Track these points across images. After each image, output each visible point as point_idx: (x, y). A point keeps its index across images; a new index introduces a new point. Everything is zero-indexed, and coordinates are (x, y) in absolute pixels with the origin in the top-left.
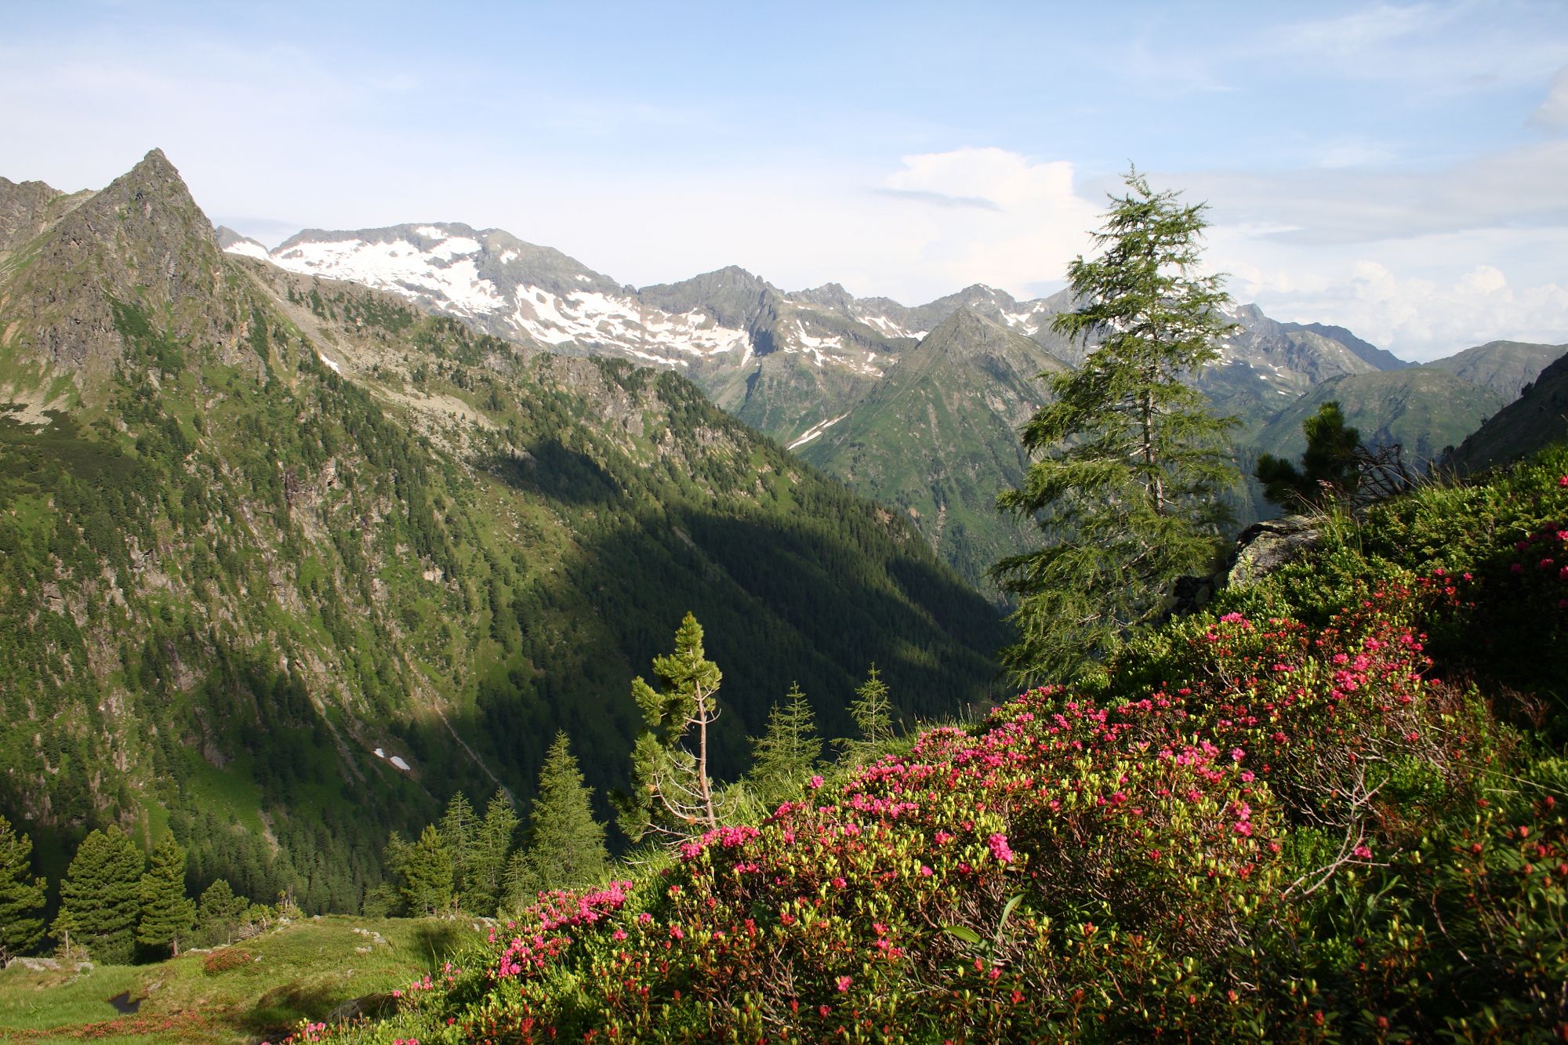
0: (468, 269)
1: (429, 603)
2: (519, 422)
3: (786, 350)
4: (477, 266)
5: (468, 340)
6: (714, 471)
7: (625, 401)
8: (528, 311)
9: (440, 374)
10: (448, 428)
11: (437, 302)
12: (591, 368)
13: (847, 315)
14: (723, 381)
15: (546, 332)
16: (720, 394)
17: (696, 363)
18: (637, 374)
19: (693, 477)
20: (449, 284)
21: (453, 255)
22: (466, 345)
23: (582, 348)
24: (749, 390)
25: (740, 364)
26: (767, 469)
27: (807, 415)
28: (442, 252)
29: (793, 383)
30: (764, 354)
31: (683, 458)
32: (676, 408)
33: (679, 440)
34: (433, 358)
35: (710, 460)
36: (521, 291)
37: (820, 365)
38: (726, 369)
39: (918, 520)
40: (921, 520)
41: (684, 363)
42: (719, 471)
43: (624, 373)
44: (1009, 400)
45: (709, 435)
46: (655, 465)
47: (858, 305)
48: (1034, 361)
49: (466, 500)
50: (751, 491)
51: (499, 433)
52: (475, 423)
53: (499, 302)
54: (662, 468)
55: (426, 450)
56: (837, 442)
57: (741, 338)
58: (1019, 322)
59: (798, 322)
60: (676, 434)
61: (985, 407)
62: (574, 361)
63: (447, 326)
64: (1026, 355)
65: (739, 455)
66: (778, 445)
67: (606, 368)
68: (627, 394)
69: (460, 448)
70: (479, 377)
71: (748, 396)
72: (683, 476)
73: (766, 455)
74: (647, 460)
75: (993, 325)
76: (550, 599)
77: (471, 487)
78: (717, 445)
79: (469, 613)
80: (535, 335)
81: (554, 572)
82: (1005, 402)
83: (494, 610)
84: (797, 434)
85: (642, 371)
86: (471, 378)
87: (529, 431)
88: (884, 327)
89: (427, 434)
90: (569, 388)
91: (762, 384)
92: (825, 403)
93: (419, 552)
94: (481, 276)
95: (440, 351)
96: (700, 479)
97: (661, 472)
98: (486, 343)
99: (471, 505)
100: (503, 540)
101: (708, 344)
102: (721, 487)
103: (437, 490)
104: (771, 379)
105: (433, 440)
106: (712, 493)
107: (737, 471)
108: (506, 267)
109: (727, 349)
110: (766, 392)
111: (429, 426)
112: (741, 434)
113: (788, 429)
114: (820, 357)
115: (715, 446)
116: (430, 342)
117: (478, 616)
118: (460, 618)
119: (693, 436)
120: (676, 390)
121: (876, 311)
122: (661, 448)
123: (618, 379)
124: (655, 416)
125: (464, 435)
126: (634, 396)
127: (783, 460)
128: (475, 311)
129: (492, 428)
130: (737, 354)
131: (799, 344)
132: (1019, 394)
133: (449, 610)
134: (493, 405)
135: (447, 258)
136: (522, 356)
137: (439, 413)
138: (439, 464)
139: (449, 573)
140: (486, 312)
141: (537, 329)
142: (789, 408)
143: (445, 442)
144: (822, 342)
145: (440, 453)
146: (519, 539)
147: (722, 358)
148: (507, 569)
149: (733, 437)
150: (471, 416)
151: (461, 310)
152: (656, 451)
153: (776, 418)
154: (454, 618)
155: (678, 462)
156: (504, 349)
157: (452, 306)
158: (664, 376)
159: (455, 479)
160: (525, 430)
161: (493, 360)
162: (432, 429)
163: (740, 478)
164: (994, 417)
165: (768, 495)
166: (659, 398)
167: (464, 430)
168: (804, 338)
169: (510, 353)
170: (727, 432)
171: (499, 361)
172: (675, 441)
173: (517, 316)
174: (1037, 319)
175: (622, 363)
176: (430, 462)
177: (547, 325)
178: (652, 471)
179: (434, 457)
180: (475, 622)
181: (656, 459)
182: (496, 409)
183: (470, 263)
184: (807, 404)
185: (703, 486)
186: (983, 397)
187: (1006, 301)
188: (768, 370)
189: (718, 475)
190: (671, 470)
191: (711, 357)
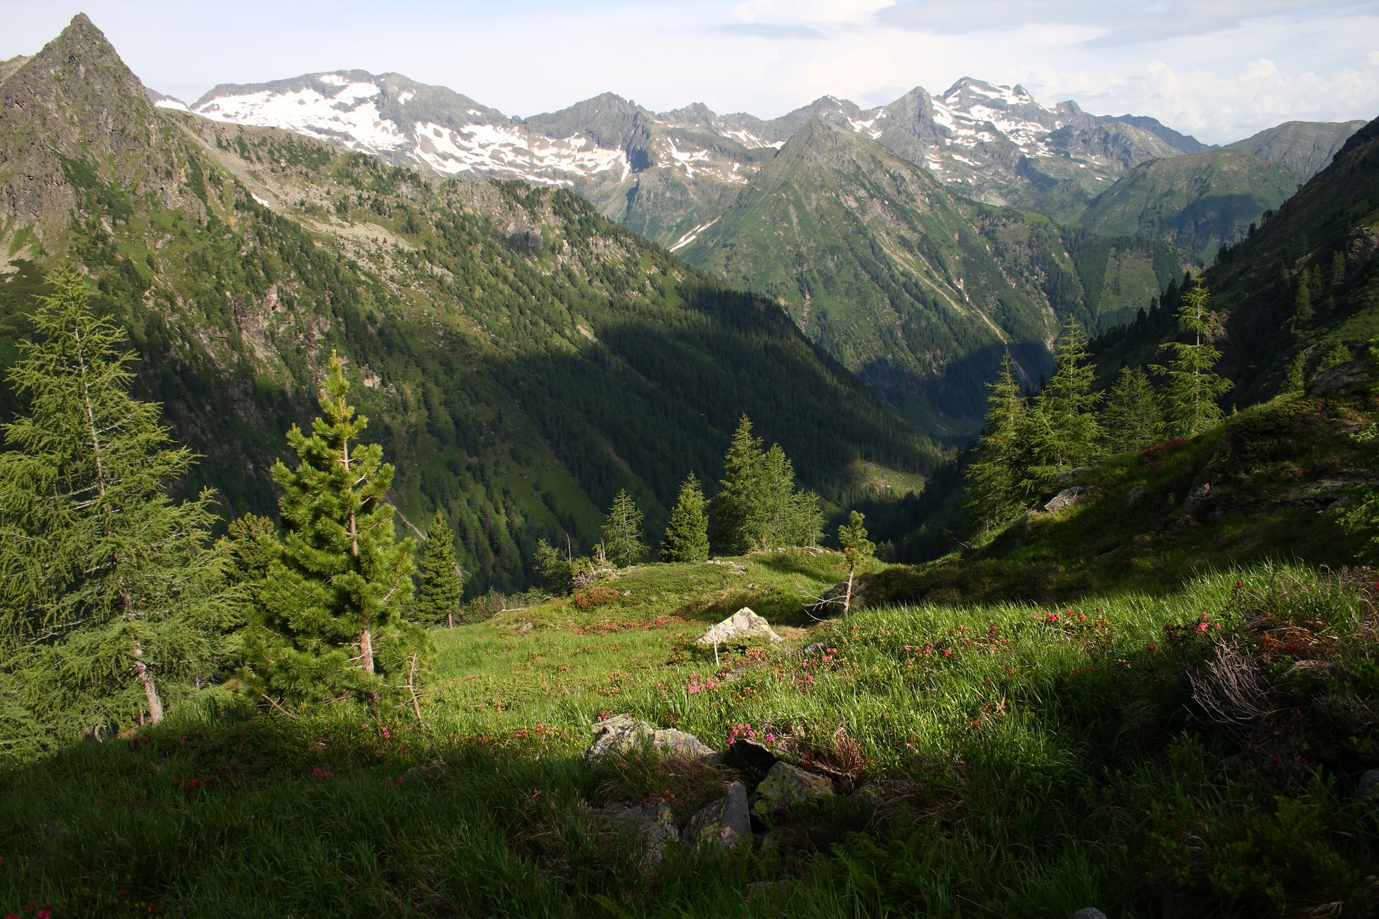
0: (370, 111)
1: (372, 407)
2: (434, 243)
3: (660, 165)
4: (378, 108)
5: (381, 173)
6: (608, 274)
7: (525, 218)
8: (427, 145)
9: (360, 204)
10: (372, 252)
11: (345, 142)
12: (492, 190)
13: (711, 131)
14: (606, 196)
15: (445, 163)
16: (604, 208)
17: (580, 181)
18: (534, 193)
19: (590, 282)
20: (355, 125)
21: (356, 99)
22: (380, 177)
23: (479, 176)
24: (629, 203)
25: (619, 179)
26: (654, 270)
27: (682, 222)
28: (345, 97)
29: (668, 194)
30: (641, 170)
31: (580, 265)
32: (571, 221)
33: (575, 250)
34: (352, 190)
35: (603, 265)
36: (420, 128)
37: (691, 176)
38: (608, 186)
39: (786, 308)
40: (790, 309)
41: (570, 183)
42: (613, 275)
43: (522, 193)
44: (861, 198)
45: (601, 243)
46: (556, 273)
47: (721, 121)
48: (880, 162)
49: (395, 314)
50: (642, 290)
51: (417, 253)
52: (396, 246)
53: (401, 139)
54: (562, 275)
55: (355, 272)
56: (711, 244)
57: (619, 157)
58: (865, 128)
59: (669, 139)
60: (572, 244)
61: (839, 205)
62: (477, 185)
63: (361, 161)
64: (873, 157)
65: (629, 259)
66: (662, 248)
67: (506, 189)
68: (526, 212)
69: (385, 268)
70: (395, 205)
71: (629, 208)
72: (581, 281)
73: (652, 257)
74: (549, 269)
75: (842, 131)
76: (476, 396)
77: (398, 302)
78: (609, 251)
79: (407, 413)
80: (435, 166)
81: (478, 372)
82: (858, 200)
83: (429, 409)
84: (675, 240)
85: (537, 190)
86: (388, 206)
87: (444, 249)
88: (745, 140)
89: (354, 258)
90: (475, 210)
91: (640, 197)
92: (697, 210)
93: (358, 363)
94: (382, 117)
95: (357, 184)
96: (597, 283)
97: (562, 279)
98: (398, 174)
99: (399, 319)
100: (430, 347)
101: (590, 165)
102: (615, 289)
103: (368, 307)
104: (649, 192)
105: (360, 263)
106: (607, 294)
107: (628, 273)
108: (404, 107)
109: (608, 168)
110: (645, 204)
111: (355, 251)
112: (629, 241)
113: (667, 235)
114: (690, 170)
115: (607, 252)
116: (348, 177)
117: (415, 415)
118: (400, 418)
119: (588, 245)
120: (569, 205)
121: (737, 125)
122: (560, 258)
123: (517, 199)
124: (552, 229)
125: (387, 257)
126: (532, 213)
127: (668, 261)
128: (380, 149)
129: (411, 249)
130: (617, 172)
131: (672, 160)
132: (869, 191)
133: (389, 411)
134: (410, 229)
135: (350, 102)
136: (430, 184)
137: (363, 239)
138: (368, 284)
139: (387, 379)
140: (390, 149)
141: (437, 161)
142: (665, 217)
143: (371, 265)
144: (692, 156)
145: (368, 275)
146: (444, 344)
147: (603, 176)
148: (436, 372)
149: (622, 244)
150: (391, 239)
151: (368, 149)
152: (555, 260)
153: (655, 225)
154: (394, 418)
155: (576, 269)
156: (414, 178)
157: (359, 145)
158: (557, 193)
159: (383, 296)
160: (440, 249)
161: (405, 189)
162: (358, 253)
163: (631, 280)
164: (848, 213)
165: (656, 293)
166: (555, 213)
167: (387, 252)
168: (675, 153)
169: (419, 182)
170: (616, 240)
171: (410, 190)
172: (572, 251)
173: (418, 150)
174: (881, 124)
175: (521, 184)
176: (360, 283)
177: (445, 157)
178: (554, 278)
179: (363, 278)
180: (413, 420)
181: (557, 268)
182: (413, 232)
183: (372, 105)
184: (682, 212)
185: (600, 289)
186: (838, 196)
187: (853, 110)
188: (645, 184)
189: (611, 278)
190: (570, 276)
191: (593, 175)
